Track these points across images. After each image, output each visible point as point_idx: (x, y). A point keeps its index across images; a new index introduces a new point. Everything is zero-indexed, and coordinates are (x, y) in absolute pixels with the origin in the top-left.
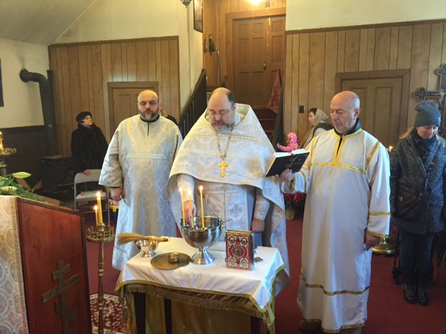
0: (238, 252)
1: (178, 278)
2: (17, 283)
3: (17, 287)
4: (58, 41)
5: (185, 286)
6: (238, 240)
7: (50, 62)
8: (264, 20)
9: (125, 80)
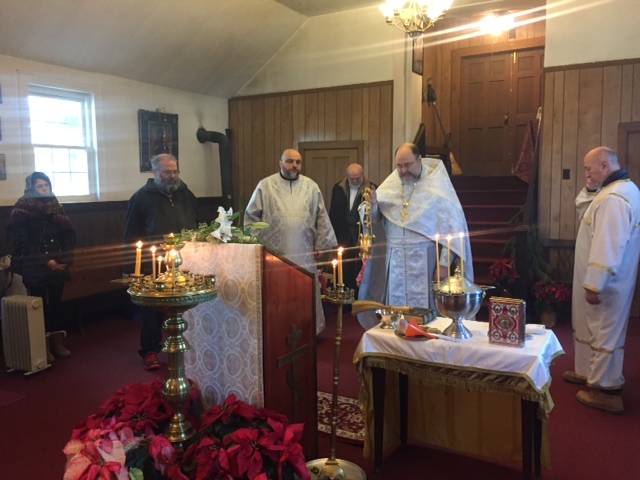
0: (505, 323)
1: (431, 350)
2: (256, 341)
3: (255, 345)
4: (241, 93)
5: (439, 361)
6: (505, 310)
7: (230, 119)
8: (507, 56)
9: (321, 139)
